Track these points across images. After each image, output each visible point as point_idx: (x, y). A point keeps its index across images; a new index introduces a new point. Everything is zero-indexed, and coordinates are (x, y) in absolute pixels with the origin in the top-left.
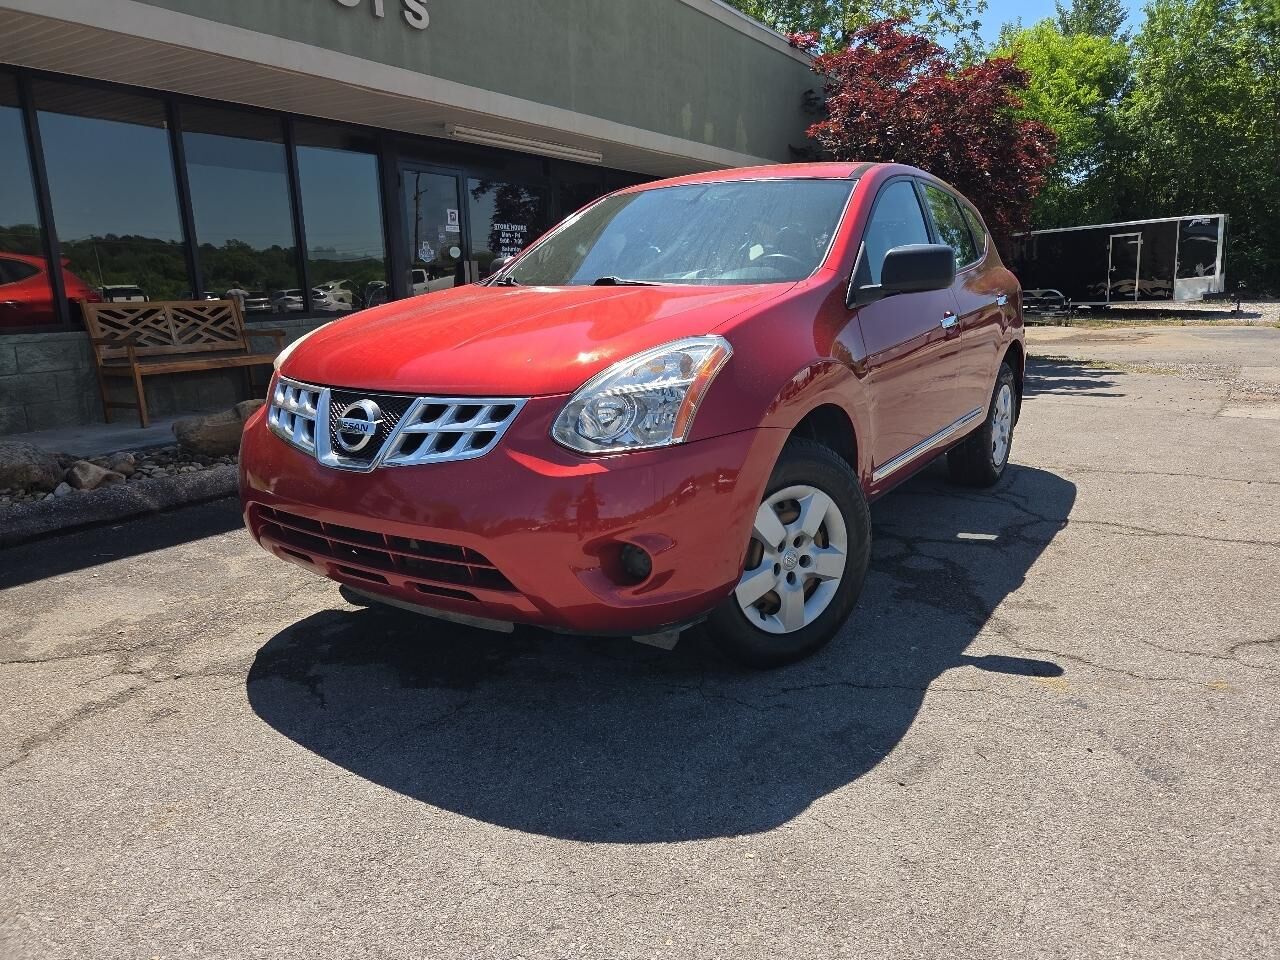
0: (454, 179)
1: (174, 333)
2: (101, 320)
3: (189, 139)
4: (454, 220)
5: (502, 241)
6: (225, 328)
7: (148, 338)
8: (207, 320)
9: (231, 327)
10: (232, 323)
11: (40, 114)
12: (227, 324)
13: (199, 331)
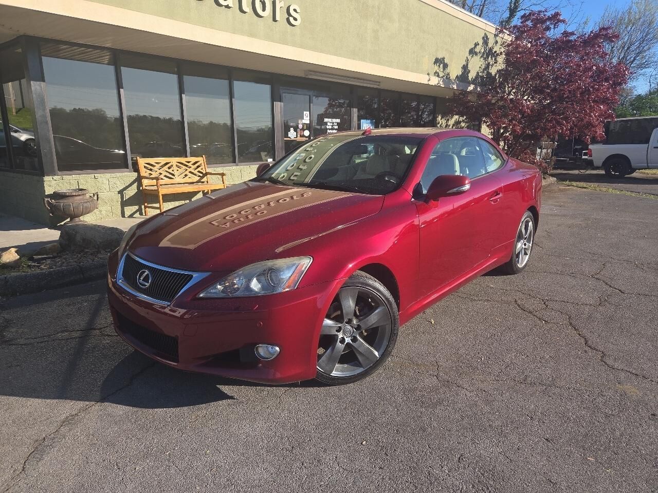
0: (309, 97)
1: (176, 173)
2: (145, 167)
3: (187, 79)
4: (307, 117)
5: (328, 127)
6: (199, 172)
7: (165, 176)
8: (191, 167)
9: (201, 171)
10: (202, 169)
11: (122, 68)
12: (199, 169)
13: (187, 173)
